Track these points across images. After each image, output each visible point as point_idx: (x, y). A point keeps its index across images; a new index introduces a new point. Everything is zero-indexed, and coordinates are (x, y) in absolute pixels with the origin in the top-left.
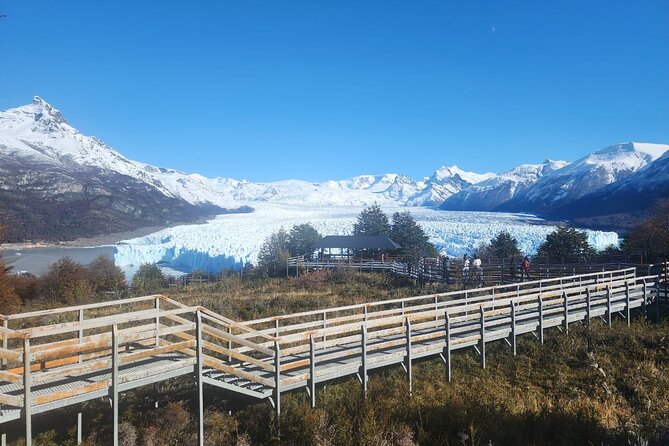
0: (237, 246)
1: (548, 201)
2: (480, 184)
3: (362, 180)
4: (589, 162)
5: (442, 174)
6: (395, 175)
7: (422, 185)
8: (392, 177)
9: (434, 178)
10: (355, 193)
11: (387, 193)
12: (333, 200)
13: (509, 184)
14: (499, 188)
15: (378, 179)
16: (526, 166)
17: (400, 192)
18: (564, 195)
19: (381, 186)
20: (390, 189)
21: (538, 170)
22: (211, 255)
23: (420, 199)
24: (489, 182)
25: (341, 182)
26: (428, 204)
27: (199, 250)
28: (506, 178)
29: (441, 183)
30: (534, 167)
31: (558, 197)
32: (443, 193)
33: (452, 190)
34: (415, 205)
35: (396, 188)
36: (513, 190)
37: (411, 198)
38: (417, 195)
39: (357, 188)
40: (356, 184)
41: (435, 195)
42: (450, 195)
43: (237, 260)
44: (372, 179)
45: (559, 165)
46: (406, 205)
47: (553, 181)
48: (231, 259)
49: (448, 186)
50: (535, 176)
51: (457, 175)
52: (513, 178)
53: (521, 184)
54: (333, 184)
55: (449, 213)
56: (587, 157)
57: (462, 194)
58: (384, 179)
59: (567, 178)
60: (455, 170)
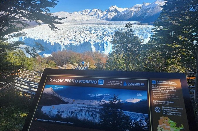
0: (44, 36)
1: (143, 17)
2: (123, 12)
3: (86, 11)
4: (156, 3)
5: (111, 9)
6: (96, 9)
7: (105, 13)
8: (95, 10)
9: (109, 9)
10: (83, 16)
11: (94, 16)
12: (76, 19)
13: (132, 11)
14: (129, 13)
15: (91, 11)
16: (137, 5)
17: (98, 15)
18: (148, 15)
19: (92, 13)
20: (95, 14)
21: (141, 6)
22: (35, 39)
23: (104, 18)
24: (126, 11)
25: (79, 12)
26: (107, 19)
27: (31, 38)
28: (131, 9)
29: (111, 12)
30: (140, 5)
31: (146, 15)
32: (111, 15)
33: (114, 14)
34: (103, 20)
35: (97, 14)
36: (133, 14)
37: (102, 17)
38: (104, 16)
39: (84, 14)
40: (84, 13)
41: (109, 16)
42: (114, 16)
43: (45, 41)
44: (89, 11)
45: (147, 4)
46: (100, 20)
47: (145, 10)
48: (43, 40)
49: (113, 13)
50: (140, 8)
51: (116, 9)
52: (133, 9)
53: (135, 11)
54: (76, 13)
55: (114, 22)
56: (156, 1)
57: (117, 15)
58: (93, 11)
59: (149, 9)
60: (115, 7)
